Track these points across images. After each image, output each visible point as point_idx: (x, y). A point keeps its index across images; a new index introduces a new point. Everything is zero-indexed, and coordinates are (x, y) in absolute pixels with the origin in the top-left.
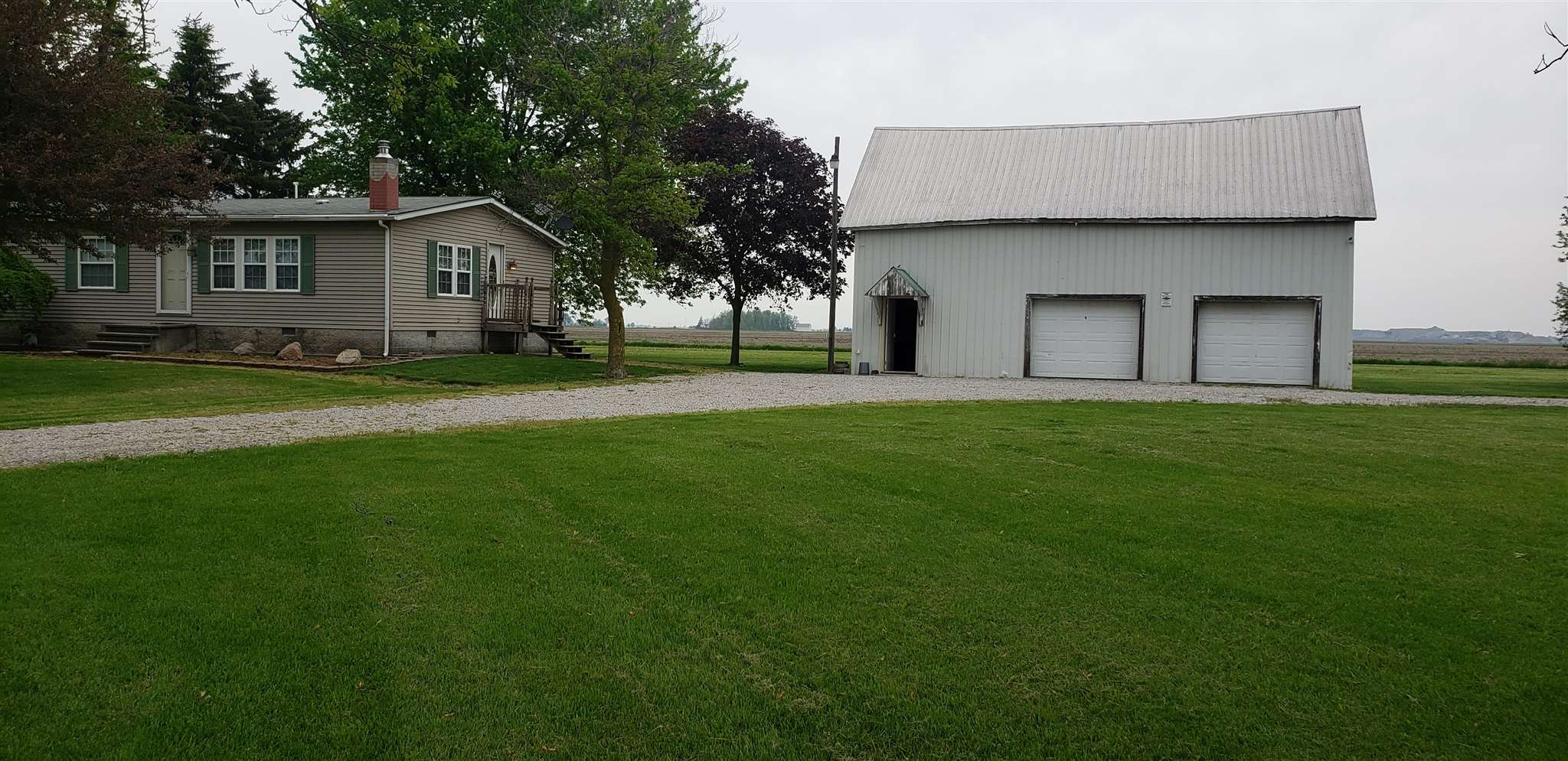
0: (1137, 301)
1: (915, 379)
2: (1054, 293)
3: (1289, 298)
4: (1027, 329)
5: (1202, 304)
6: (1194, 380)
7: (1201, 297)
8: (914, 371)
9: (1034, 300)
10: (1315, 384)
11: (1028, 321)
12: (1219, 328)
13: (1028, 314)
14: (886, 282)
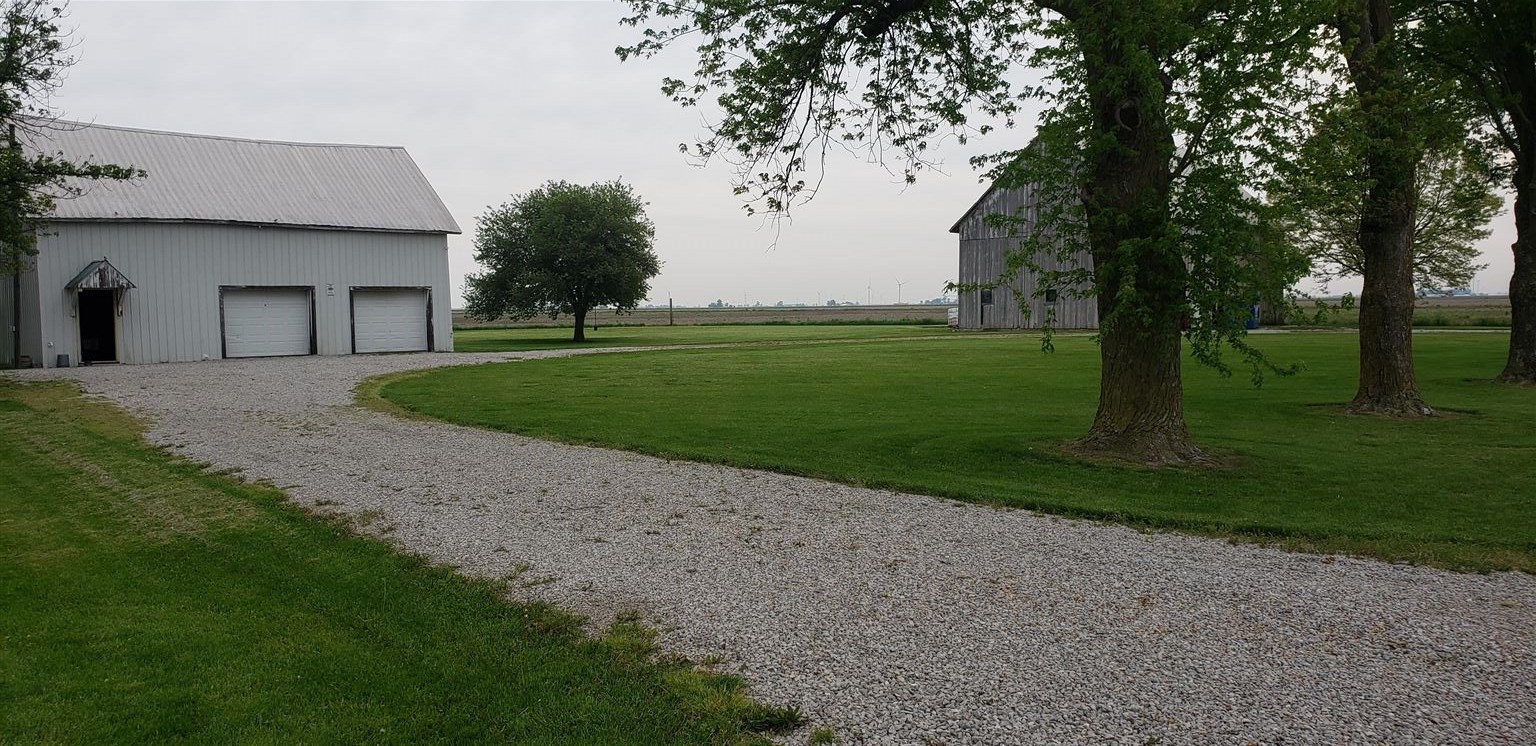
0: (307, 291)
1: (115, 367)
2: (242, 284)
3: (407, 288)
4: (222, 317)
5: (356, 293)
6: (354, 352)
7: (354, 288)
8: (114, 359)
9: (225, 291)
10: (430, 348)
11: (222, 309)
12: (366, 309)
13: (221, 303)
14: (98, 275)
